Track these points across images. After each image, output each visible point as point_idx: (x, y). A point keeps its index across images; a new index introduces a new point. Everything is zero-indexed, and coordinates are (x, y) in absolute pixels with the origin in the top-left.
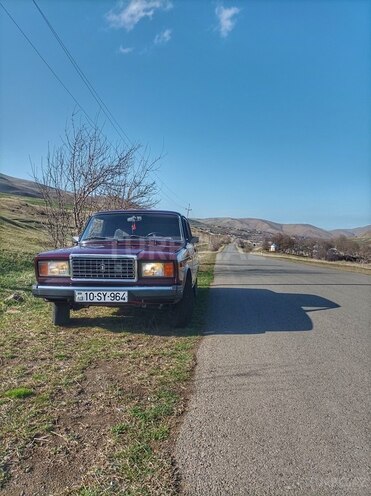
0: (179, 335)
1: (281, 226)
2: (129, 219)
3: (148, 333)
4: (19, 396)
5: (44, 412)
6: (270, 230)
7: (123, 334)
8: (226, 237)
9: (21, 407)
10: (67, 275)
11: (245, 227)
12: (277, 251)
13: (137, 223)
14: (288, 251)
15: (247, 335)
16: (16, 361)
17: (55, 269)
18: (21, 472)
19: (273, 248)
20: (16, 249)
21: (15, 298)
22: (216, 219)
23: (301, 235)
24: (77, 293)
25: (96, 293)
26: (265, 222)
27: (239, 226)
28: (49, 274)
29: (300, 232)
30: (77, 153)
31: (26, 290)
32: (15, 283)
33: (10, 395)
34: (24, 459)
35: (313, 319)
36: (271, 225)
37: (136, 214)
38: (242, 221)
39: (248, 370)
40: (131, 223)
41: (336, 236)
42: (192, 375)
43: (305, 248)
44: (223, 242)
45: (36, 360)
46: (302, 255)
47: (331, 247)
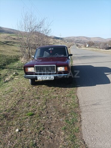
0: (69, 87)
1: (90, 38)
2: (49, 49)
3: (60, 87)
4: (30, 116)
5: (39, 122)
6: (86, 40)
7: (52, 88)
8: (72, 43)
9: (32, 119)
10: (34, 71)
11: (78, 39)
12: (89, 46)
13: (52, 50)
14: (92, 47)
15: (90, 87)
16: (24, 100)
17: (31, 70)
18: (41, 146)
19: (87, 46)
20: (11, 54)
21: (15, 74)
22: (69, 37)
23: (96, 41)
24: (38, 77)
25: (44, 77)
26: (85, 37)
27: (76, 39)
28: (29, 71)
29: (96, 40)
30: (26, 22)
31: (17, 69)
32: (13, 67)
33: (27, 115)
34: (40, 141)
35: (109, 78)
36: (87, 38)
37: (52, 47)
38: (77, 37)
39: (95, 103)
40: (50, 50)
41: (108, 41)
42: (79, 105)
43: (98, 45)
44: (71, 45)
45: (30, 99)
46: (97, 48)
47: (106, 44)
